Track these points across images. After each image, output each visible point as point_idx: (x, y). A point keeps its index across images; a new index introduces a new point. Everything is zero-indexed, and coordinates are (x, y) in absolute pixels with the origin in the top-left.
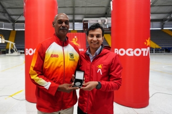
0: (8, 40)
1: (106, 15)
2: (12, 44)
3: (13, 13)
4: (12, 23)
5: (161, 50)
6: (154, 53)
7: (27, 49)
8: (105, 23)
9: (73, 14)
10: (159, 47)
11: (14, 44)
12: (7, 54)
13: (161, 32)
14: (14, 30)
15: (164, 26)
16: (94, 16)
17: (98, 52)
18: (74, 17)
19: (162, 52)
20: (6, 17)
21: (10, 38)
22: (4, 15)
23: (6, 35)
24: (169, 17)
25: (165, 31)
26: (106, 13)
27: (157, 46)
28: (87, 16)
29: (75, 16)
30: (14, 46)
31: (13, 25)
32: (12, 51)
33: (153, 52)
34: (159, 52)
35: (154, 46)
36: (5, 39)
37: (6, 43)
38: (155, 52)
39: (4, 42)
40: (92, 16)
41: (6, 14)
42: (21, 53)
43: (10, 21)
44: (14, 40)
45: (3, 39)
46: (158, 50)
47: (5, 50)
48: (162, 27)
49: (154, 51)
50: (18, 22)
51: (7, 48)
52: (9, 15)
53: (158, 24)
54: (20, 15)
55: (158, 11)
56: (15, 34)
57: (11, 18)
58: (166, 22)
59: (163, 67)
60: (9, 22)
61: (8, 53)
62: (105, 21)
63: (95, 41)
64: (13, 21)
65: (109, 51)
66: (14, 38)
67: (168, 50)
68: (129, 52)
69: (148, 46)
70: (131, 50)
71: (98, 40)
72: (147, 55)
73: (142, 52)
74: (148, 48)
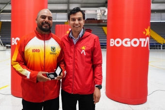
6: (161, 50)
8: (105, 14)
9: (68, 3)
16: (92, 5)
17: (81, 34)
18: (68, 7)
26: (106, 2)
28: (84, 5)
29: (70, 5)
33: (160, 48)
38: (163, 48)
40: (90, 5)
42: (7, 47)
49: (162, 47)
50: (4, 11)
54: (7, 4)
62: (105, 12)
63: (77, 25)
68: (126, 42)
69: (148, 36)
70: (128, 40)
71: (80, 23)
72: (145, 46)
73: (140, 42)
74: (148, 38)
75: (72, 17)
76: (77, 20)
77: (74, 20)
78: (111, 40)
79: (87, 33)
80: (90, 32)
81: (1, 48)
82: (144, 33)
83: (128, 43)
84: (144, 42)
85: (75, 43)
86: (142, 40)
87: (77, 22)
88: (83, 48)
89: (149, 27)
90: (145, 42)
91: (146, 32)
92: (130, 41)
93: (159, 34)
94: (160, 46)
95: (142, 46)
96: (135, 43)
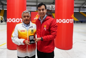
1: (53, 3)
6: (76, 23)
8: (53, 8)
9: (37, 2)
10: (78, 20)
11: (3, 17)
13: (79, 13)
14: (3, 9)
15: (80, 10)
18: (37, 4)
19: (79, 23)
24: (82, 6)
25: (81, 13)
27: (77, 20)
33: (75, 23)
34: (78, 23)
35: (76, 20)
44: (3, 15)
48: (80, 11)
49: (76, 22)
53: (78, 9)
55: (78, 3)
56: (3, 12)
58: (81, 8)
59: (79, 30)
62: (53, 7)
63: (42, 13)
67: (82, 22)
68: (64, 21)
69: (73, 18)
70: (65, 20)
75: (39, 8)
76: (41, 10)
77: (40, 10)
78: (57, 20)
81: (4, 23)
82: (71, 16)
83: (65, 21)
90: (72, 21)
93: (75, 17)
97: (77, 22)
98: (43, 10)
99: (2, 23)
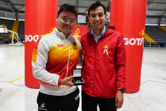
0: (11, 30)
2: (15, 34)
3: (16, 3)
4: (15, 13)
5: (156, 45)
6: (150, 47)
7: (26, 36)
10: (155, 42)
11: (17, 34)
12: (10, 44)
13: (158, 28)
14: (17, 20)
15: (161, 22)
19: (157, 47)
20: (9, 7)
21: (13, 28)
22: (7, 4)
23: (9, 24)
24: (165, 15)
25: (161, 27)
26: (109, 8)
27: (153, 41)
29: (79, 8)
30: (17, 36)
31: (17, 15)
32: (15, 41)
33: (149, 46)
34: (154, 47)
35: (150, 40)
36: (8, 29)
37: (9, 33)
38: (151, 47)
39: (6, 32)
41: (9, 4)
43: (13, 10)
44: (17, 30)
45: (6, 29)
46: (154, 45)
47: (8, 40)
48: (159, 23)
49: (150, 45)
51: (10, 38)
52: (12, 5)
53: (156, 20)
56: (18, 24)
57: (14, 7)
58: (163, 19)
59: (156, 59)
60: (12, 12)
61: (11, 42)
63: (97, 21)
64: (17, 11)
65: (113, 31)
66: (17, 28)
67: (162, 45)
69: (143, 36)
70: (127, 39)
71: (101, 20)
72: (141, 44)
73: (137, 41)
74: (143, 38)
79: (110, 31)
80: (114, 30)
81: (19, 43)
82: (140, 33)
84: (140, 41)
85: (97, 42)
86: (138, 39)
87: (98, 18)
88: (106, 47)
89: (144, 29)
91: (141, 33)
92: (129, 40)
93: (149, 35)
94: (149, 45)
95: (138, 44)
96: (133, 42)
97: (153, 45)
98: (100, 15)
99: (15, 44)
